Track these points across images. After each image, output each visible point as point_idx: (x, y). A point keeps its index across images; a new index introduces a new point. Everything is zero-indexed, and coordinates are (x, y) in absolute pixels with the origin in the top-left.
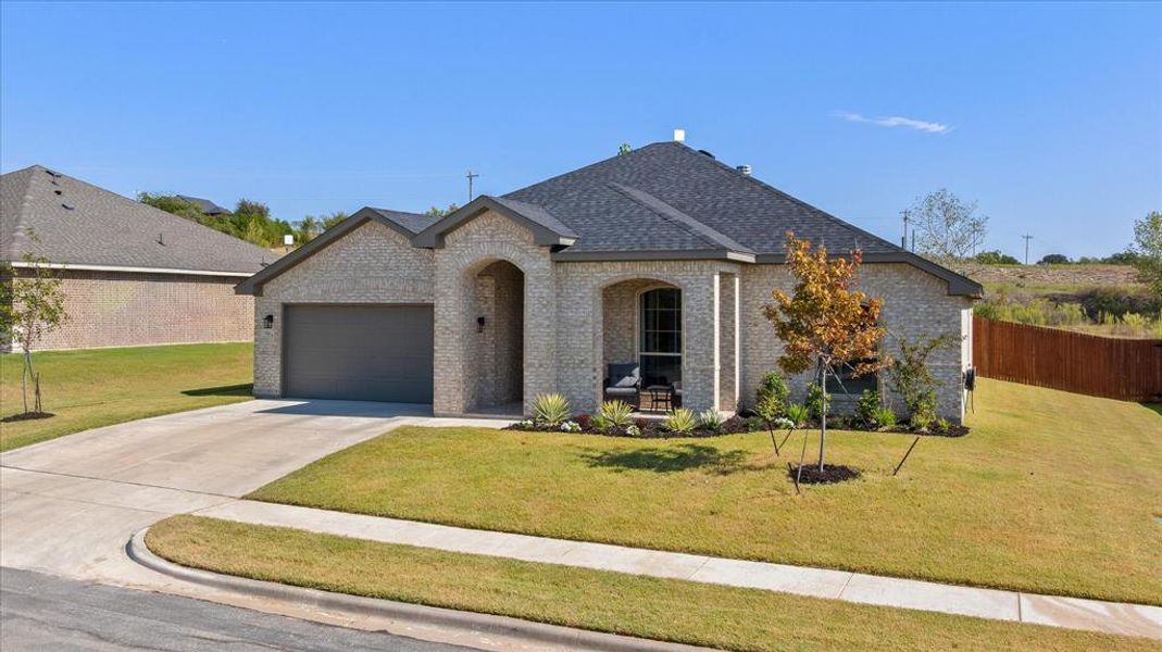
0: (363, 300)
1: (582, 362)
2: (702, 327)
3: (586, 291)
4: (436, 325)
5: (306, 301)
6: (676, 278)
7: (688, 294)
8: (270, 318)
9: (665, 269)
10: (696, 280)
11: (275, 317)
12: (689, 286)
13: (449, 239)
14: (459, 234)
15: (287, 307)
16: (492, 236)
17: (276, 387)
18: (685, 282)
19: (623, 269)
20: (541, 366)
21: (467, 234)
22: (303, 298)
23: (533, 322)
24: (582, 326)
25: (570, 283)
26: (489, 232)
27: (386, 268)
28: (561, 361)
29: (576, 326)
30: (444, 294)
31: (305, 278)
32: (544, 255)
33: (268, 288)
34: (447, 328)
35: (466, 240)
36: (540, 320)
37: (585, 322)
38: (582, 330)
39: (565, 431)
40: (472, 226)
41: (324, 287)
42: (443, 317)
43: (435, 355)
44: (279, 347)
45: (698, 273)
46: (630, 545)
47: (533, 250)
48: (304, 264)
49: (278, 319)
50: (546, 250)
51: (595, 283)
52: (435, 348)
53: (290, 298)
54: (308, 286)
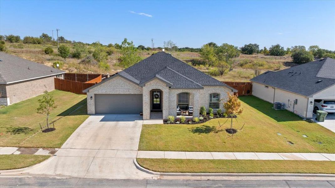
0: (116, 93)
2: (197, 101)
4: (143, 102)
8: (91, 97)
13: (146, 84)
15: (95, 95)
16: (156, 84)
17: (94, 112)
19: (182, 90)
22: (100, 92)
23: (165, 101)
24: (174, 101)
25: (172, 93)
27: (122, 86)
28: (169, 108)
31: (101, 88)
32: (167, 88)
35: (150, 85)
36: (167, 101)
39: (177, 124)
40: (151, 82)
41: (106, 90)
44: (94, 104)
46: (219, 152)
49: (94, 98)
51: (177, 93)
53: (96, 93)
54: (101, 90)
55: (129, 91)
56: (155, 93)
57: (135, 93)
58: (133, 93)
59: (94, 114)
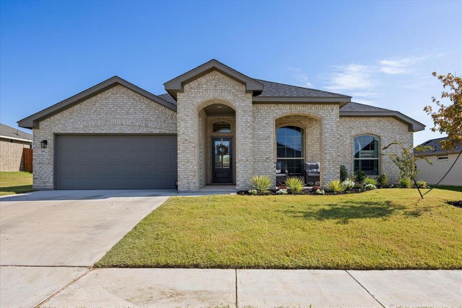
0: (112, 132)
1: (267, 158)
2: (333, 139)
3: (270, 120)
5: (72, 132)
6: (319, 113)
7: (325, 122)
8: (45, 142)
9: (313, 109)
10: (330, 114)
11: (48, 142)
12: (326, 118)
13: (187, 87)
14: (193, 84)
15: (57, 136)
16: (215, 86)
17: (50, 184)
18: (324, 115)
19: (290, 109)
20: (247, 160)
21: (199, 84)
22: (69, 130)
23: (242, 135)
24: (267, 139)
25: (260, 115)
26: (213, 84)
27: (128, 113)
28: (255, 159)
29: (264, 139)
30: (183, 120)
31: (71, 119)
32: (248, 98)
33: (43, 124)
34: (186, 140)
35: (198, 88)
37: (269, 137)
38: (267, 141)
39: (281, 194)
40: (202, 80)
41: (84, 124)
42: (184, 134)
43: (179, 156)
44: (52, 159)
45: (331, 111)
47: (241, 95)
48: (70, 110)
49: (51, 143)
50: (250, 95)
51: (275, 115)
52: (178, 152)
53: (59, 130)
54: (73, 123)
55: (146, 126)
56: (217, 143)
57: (164, 131)
58: (157, 131)
59: (52, 187)
